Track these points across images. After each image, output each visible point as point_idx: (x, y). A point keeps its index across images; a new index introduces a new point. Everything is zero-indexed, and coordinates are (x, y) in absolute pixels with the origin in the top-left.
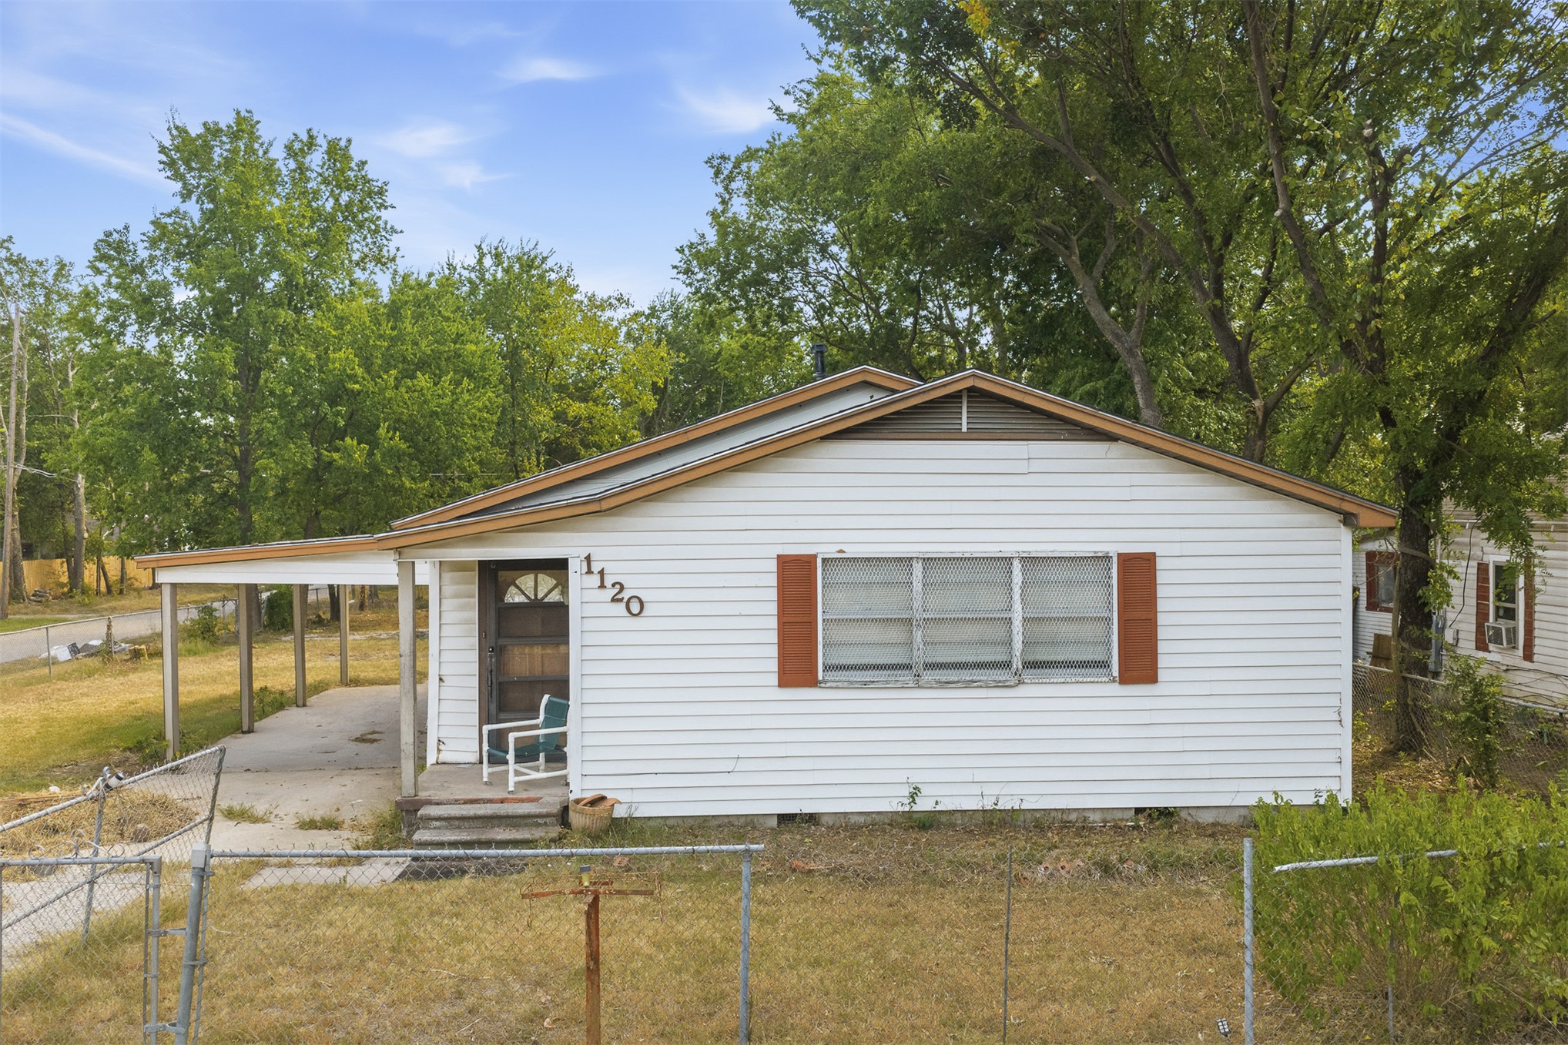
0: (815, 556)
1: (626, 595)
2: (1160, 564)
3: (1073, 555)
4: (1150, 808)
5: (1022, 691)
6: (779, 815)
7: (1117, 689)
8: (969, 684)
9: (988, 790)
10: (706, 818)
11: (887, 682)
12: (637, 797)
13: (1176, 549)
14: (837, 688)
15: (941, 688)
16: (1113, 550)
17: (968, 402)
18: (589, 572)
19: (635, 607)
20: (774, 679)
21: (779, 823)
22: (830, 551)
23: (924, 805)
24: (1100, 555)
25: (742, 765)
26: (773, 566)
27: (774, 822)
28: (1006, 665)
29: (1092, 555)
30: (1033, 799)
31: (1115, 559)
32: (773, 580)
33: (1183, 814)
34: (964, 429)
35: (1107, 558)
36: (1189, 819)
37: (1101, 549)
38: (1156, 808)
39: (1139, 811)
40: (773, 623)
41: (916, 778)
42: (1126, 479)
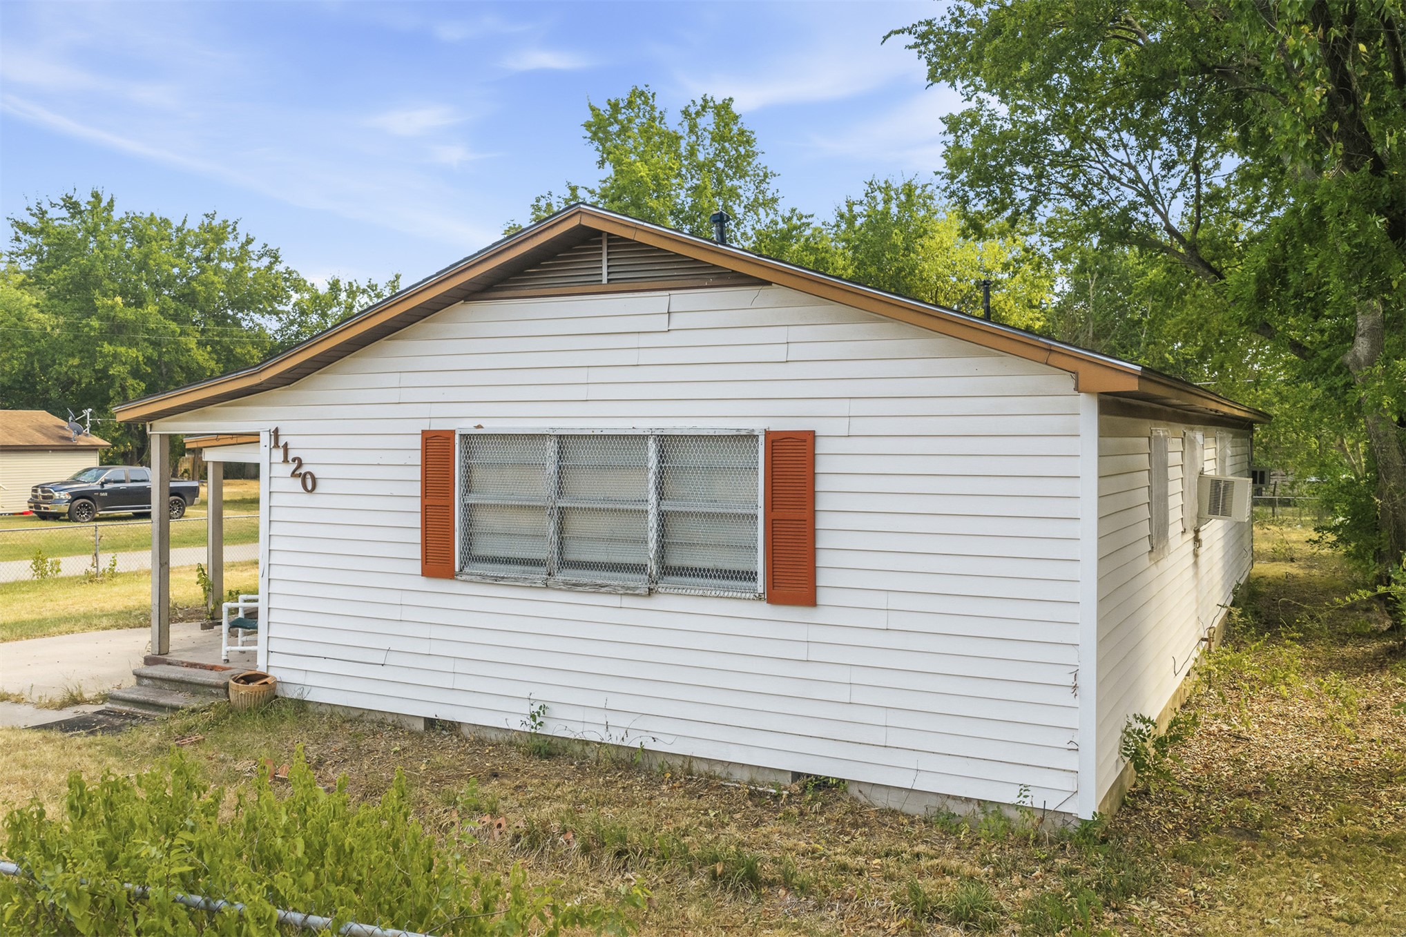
0: (453, 432)
1: (303, 471)
2: (822, 446)
3: (712, 433)
4: (808, 776)
5: (658, 602)
6: (425, 718)
7: (765, 610)
8: (597, 588)
9: (613, 719)
10: (364, 712)
11: (516, 579)
12: (310, 680)
13: (841, 427)
14: (471, 582)
15: (569, 590)
16: (759, 426)
17: (609, 247)
18: (277, 445)
19: (309, 482)
20: (417, 567)
21: (426, 728)
22: (467, 426)
23: (553, 729)
24: (743, 433)
25: (393, 659)
26: (417, 442)
27: (420, 726)
28: (639, 568)
29: (735, 433)
30: (670, 739)
31: (762, 439)
32: (417, 458)
33: (854, 791)
34: (605, 281)
35: (752, 437)
36: (862, 798)
37: (745, 425)
38: (817, 777)
39: (797, 776)
40: (416, 505)
41: (542, 694)
42: (780, 334)
